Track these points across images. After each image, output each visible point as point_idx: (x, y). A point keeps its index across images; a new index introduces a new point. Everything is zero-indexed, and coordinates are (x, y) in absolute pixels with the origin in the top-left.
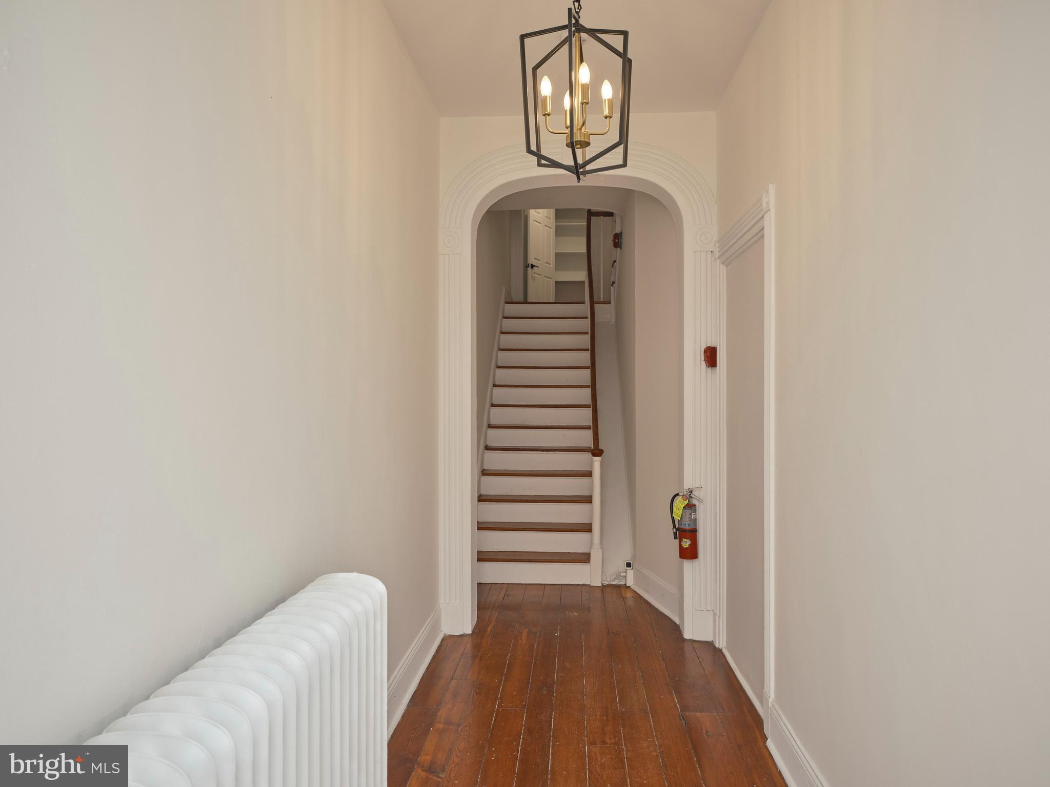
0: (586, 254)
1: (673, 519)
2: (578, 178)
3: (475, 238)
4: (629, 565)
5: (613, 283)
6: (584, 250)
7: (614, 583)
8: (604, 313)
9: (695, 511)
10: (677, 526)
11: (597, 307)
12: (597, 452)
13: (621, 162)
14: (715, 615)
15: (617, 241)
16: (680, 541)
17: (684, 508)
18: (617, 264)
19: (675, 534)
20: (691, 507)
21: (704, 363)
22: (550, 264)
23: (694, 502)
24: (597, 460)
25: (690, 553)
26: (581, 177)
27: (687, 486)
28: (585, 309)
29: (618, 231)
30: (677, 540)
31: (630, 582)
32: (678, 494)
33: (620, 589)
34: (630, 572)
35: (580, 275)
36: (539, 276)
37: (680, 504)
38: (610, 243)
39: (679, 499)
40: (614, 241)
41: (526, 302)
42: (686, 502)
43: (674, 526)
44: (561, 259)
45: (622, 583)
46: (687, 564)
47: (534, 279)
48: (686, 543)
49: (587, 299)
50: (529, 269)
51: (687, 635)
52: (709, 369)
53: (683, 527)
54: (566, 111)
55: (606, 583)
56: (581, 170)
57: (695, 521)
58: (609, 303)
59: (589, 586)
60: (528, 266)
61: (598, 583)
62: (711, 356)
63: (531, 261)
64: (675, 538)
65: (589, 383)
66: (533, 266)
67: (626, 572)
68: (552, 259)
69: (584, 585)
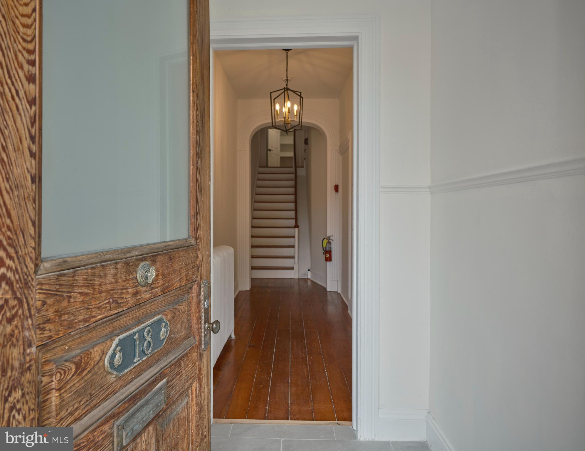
0: (293, 145)
1: (323, 247)
2: (287, 134)
3: (250, 144)
4: (309, 270)
5: (305, 159)
6: (292, 143)
7: (303, 277)
8: (301, 172)
9: (331, 244)
10: (324, 250)
11: (298, 169)
12: (296, 226)
13: (300, 129)
14: (338, 281)
15: (306, 141)
16: (326, 255)
17: (327, 243)
18: (306, 151)
19: (324, 253)
20: (329, 243)
21: (334, 191)
22: (278, 149)
23: (330, 241)
24: (297, 229)
25: (329, 259)
26: (288, 133)
27: (328, 235)
28: (292, 170)
29: (306, 137)
30: (324, 255)
31: (309, 277)
32: (324, 239)
33: (306, 280)
34: (309, 273)
35: (291, 154)
36: (273, 155)
37: (325, 241)
38: (303, 143)
39: (325, 240)
40: (305, 142)
41: (267, 167)
42: (328, 241)
43: (323, 250)
44: (283, 147)
45: (306, 277)
46: (328, 263)
47: (271, 156)
48: (328, 256)
49: (294, 166)
50: (269, 151)
51: (328, 290)
52: (336, 193)
53: (326, 250)
54: (283, 113)
55: (300, 277)
56: (288, 131)
57: (330, 248)
58: (303, 167)
59: (294, 278)
60: (268, 150)
61: (297, 277)
62: (336, 188)
63: (269, 148)
64: (324, 254)
65: (294, 201)
66: (270, 150)
67: (308, 273)
68: (279, 147)
69: (292, 278)
